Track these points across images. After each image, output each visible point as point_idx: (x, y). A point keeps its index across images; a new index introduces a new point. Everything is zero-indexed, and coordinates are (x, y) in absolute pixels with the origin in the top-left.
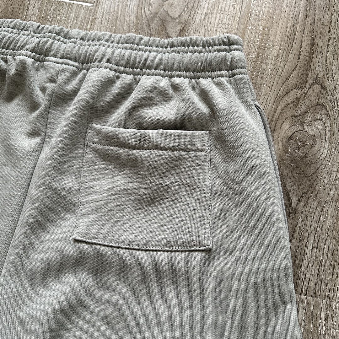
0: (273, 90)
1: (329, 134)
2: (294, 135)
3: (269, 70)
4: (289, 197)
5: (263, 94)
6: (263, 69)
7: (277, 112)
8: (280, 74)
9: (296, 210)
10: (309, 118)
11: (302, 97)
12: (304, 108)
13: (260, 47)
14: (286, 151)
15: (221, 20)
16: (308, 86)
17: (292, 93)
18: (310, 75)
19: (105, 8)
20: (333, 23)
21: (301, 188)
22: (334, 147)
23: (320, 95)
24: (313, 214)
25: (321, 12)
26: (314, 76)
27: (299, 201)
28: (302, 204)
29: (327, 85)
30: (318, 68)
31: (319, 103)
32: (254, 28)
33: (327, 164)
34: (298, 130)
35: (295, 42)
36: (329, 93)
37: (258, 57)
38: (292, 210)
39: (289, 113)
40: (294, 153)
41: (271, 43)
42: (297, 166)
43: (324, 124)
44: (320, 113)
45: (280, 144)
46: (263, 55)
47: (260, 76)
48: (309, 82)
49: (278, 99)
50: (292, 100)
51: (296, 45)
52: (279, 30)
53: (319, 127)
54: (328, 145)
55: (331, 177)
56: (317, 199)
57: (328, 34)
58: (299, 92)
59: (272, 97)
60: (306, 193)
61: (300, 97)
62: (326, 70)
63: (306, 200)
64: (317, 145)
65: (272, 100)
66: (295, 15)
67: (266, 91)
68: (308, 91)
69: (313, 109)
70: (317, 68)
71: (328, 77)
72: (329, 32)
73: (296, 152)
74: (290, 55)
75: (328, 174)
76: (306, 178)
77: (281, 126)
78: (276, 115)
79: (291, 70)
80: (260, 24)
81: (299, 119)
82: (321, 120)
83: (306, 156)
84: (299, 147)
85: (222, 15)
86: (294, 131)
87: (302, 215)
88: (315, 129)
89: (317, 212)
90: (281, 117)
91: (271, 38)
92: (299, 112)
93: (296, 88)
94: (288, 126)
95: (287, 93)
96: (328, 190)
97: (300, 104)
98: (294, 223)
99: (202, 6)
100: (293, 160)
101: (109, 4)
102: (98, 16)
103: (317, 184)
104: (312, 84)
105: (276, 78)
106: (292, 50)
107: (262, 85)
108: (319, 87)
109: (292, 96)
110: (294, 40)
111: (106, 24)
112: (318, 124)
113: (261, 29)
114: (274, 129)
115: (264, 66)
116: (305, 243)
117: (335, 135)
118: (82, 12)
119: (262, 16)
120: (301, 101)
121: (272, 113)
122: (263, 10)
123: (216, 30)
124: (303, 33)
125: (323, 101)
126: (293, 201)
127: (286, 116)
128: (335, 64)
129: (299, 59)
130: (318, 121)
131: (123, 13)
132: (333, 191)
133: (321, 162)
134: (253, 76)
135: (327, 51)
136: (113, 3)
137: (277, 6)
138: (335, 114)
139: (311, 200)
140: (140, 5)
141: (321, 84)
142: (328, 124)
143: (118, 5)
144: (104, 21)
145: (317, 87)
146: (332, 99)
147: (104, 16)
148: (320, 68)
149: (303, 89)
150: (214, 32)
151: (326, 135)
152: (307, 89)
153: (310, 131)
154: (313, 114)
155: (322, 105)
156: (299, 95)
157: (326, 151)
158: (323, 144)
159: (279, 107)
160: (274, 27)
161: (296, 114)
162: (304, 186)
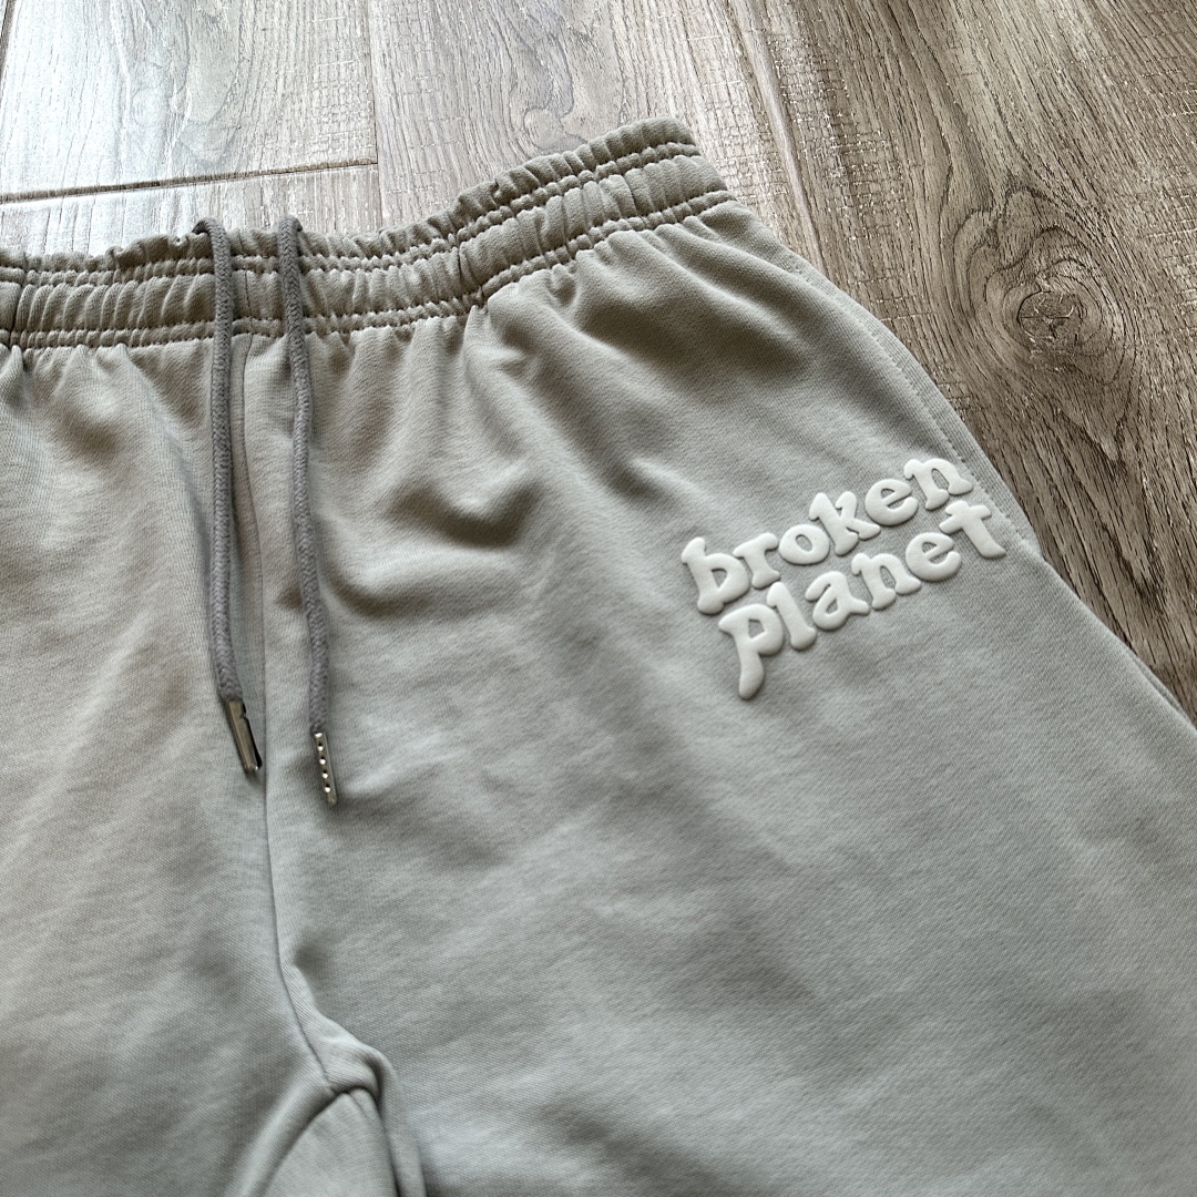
0: (923, 229)
1: (1104, 282)
2: (1025, 306)
3: (893, 192)
4: (1091, 441)
5: (903, 243)
6: (878, 193)
7: (958, 271)
8: (921, 194)
9: (1122, 463)
10: (1038, 262)
11: (1000, 225)
12: (1016, 246)
13: (843, 153)
14: (1028, 346)
15: (721, 121)
16: (1000, 201)
17: (970, 225)
18: (991, 177)
19: (414, 166)
20: (985, 67)
21: (1107, 412)
22: (1131, 305)
23: (1038, 212)
24: (1168, 460)
25: (948, 52)
26: (1002, 177)
27: (1118, 440)
28: (1129, 445)
29: (1042, 187)
30: (1002, 160)
31: (1044, 226)
32: (810, 119)
33: (1137, 343)
34: (1029, 293)
35: (919, 122)
36: (1057, 201)
37: (849, 172)
38: (1113, 467)
39: (988, 267)
40: (1048, 344)
41: (865, 138)
42: (1071, 369)
43: (1082, 265)
44: (1058, 245)
45: (1005, 334)
46: (859, 166)
47: (877, 208)
48: (999, 193)
49: (949, 242)
50: (979, 237)
51: (926, 128)
52: (870, 109)
53: (1074, 274)
54: (1115, 304)
55: (1163, 367)
56: (1157, 424)
57: (986, 90)
58: (986, 219)
59: (929, 244)
60: (1125, 418)
61: (996, 227)
62: (1023, 158)
63: (1135, 435)
64: (1091, 311)
65: (933, 249)
66: (890, 72)
67: (909, 235)
68: (1005, 210)
69: (1037, 242)
70: (1000, 160)
71: (1036, 172)
72: (986, 84)
73: (1050, 341)
74: (925, 151)
75: (1153, 364)
76: (1106, 388)
77: (984, 295)
78: (959, 277)
79: (942, 179)
80: (819, 108)
81: (1018, 271)
82: (1070, 259)
83: (1078, 342)
84: (1052, 329)
85: (719, 112)
86: (1020, 299)
87: (1144, 468)
88: (1067, 281)
89: (1175, 452)
90: (974, 280)
91: (862, 129)
92: (1008, 256)
93: (973, 211)
94: (1000, 293)
95: (960, 226)
96: (1170, 398)
97: (1003, 242)
98: (1135, 492)
99: (662, 106)
100: (1053, 359)
101: (420, 154)
103: (1139, 391)
104: (1008, 194)
105: (917, 203)
106: (921, 139)
107: (893, 227)
108: (1027, 196)
109: (973, 231)
110: (916, 120)
111: (430, 198)
112: (1066, 269)
113: (827, 116)
114: (972, 307)
115: (874, 187)
116: (1188, 528)
117: (1120, 280)
118: (354, 187)
119: (816, 91)
120: (1000, 235)
121: (947, 276)
122: (812, 79)
123: (722, 145)
124: (930, 102)
125: (1051, 221)
126: (1105, 448)
127: (986, 273)
128: (1035, 141)
129: (948, 152)
130: (1065, 264)
131: (464, 165)
132: (1185, 397)
133: (1120, 344)
134: (861, 214)
135: (1005, 122)
136: (428, 151)
137: (840, 63)
138: (1093, 238)
139: (1144, 431)
140: (503, 138)
141: (1028, 188)
142: (1090, 263)
143: (445, 152)
144: (422, 194)
145: (1021, 197)
146: (1068, 210)
147: (418, 183)
148: (1009, 159)
149: (991, 209)
150: (719, 149)
151: (1099, 286)
152: (1002, 206)
153: (1057, 287)
154: (1044, 252)
155: (1055, 228)
156: (990, 224)
157: (1118, 319)
158: (1104, 305)
159: (958, 259)
160: (856, 105)
161: (1005, 263)
162: (1112, 406)
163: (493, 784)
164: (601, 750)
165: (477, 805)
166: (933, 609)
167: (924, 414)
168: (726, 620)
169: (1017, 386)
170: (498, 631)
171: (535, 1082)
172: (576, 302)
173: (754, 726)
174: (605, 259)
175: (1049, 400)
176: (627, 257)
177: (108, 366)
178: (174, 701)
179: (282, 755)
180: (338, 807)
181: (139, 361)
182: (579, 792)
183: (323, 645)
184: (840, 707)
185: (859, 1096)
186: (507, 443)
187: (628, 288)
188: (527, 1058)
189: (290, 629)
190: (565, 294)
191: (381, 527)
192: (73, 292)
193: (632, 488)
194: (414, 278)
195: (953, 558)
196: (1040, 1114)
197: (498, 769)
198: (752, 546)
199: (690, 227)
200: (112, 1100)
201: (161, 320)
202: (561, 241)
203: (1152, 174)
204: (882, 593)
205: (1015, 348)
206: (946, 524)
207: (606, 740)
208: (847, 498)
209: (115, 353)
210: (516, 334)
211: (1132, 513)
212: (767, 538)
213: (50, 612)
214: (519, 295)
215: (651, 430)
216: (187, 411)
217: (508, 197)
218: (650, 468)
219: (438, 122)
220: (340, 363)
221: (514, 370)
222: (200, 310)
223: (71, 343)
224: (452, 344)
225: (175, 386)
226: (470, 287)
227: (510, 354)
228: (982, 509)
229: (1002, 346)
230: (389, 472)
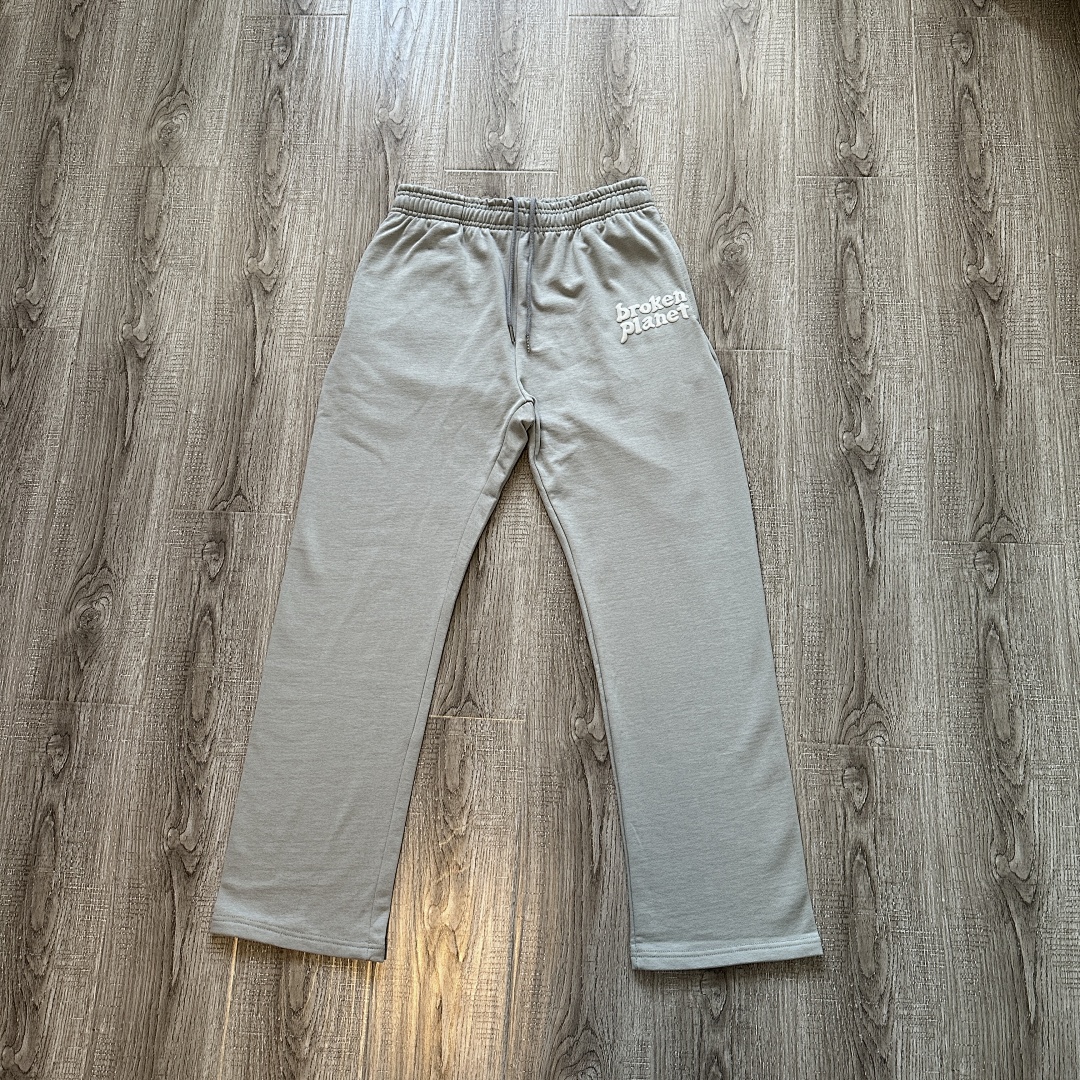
0: (708, 217)
2: (727, 247)
3: (704, 203)
4: (728, 291)
6: (700, 202)
7: (713, 233)
8: (712, 205)
9: (734, 298)
10: (737, 233)
12: (732, 226)
13: (694, 186)
14: (723, 260)
16: (734, 210)
18: (735, 201)
21: (736, 282)
22: (757, 251)
23: (743, 215)
24: (746, 298)
26: (738, 201)
27: (736, 291)
28: (738, 293)
29: (748, 207)
30: (740, 195)
31: (744, 221)
33: (753, 263)
34: (730, 243)
36: (751, 212)
37: (694, 194)
38: (731, 299)
39: (722, 233)
40: (729, 260)
41: (702, 181)
42: (732, 268)
43: (749, 236)
44: (745, 228)
45: (718, 255)
46: (697, 192)
47: (698, 208)
48: (735, 207)
49: (713, 224)
50: (723, 222)
51: (722, 179)
52: (707, 170)
53: (745, 238)
54: (752, 250)
55: (757, 271)
56: (748, 288)
57: (745, 168)
58: (728, 216)
59: (708, 223)
60: (740, 285)
61: (729, 219)
62: (747, 195)
63: (740, 290)
64: (745, 252)
65: (709, 225)
67: (703, 219)
68: (734, 214)
69: (739, 226)
71: (748, 201)
72: (746, 165)
74: (718, 189)
75: (755, 270)
76: (739, 276)
77: (717, 242)
78: (713, 235)
79: (720, 201)
80: (692, 169)
81: (730, 235)
82: (746, 233)
83: (737, 261)
84: (732, 255)
85: (661, 166)
86: (727, 244)
87: (739, 300)
88: (742, 241)
89: (749, 295)
90: (716, 236)
91: (703, 177)
92: (729, 230)
93: (725, 213)
94: (722, 242)
95: (719, 218)
96: (755, 280)
97: (729, 224)
98: (734, 306)
99: (645, 161)
100: (728, 265)
102: (564, 181)
103: (747, 277)
104: (737, 209)
105: (710, 208)
106: (719, 185)
107: (700, 215)
109: (723, 219)
110: (720, 176)
111: (571, 186)
112: (744, 236)
113: (693, 172)
114: (713, 245)
115: (699, 200)
117: (757, 242)
118: (551, 180)
119: (693, 161)
120: (729, 222)
121: (709, 234)
124: (726, 171)
125: (746, 219)
126: (731, 293)
127: (721, 235)
128: (753, 189)
129: (725, 191)
131: (583, 176)
133: (748, 263)
134: (692, 210)
135: (746, 181)
137: (704, 151)
138: (756, 227)
139: (743, 290)
140: (596, 167)
141: (744, 207)
142: (751, 235)
145: (741, 209)
146: (753, 216)
148: (742, 195)
149: (730, 213)
151: (751, 243)
152: (734, 212)
153: (739, 242)
154: (740, 230)
155: (746, 222)
157: (751, 255)
158: (749, 250)
159: (714, 229)
160: (704, 168)
161: (727, 232)
162: (738, 281)
163: (563, 354)
164: (587, 351)
165: (559, 357)
166: (670, 329)
167: (682, 279)
168: (622, 325)
169: (716, 272)
170: (569, 319)
171: (563, 410)
172: (604, 233)
173: (623, 350)
174: (613, 222)
175: (722, 277)
176: (619, 222)
177: (485, 235)
178: (498, 324)
179: (519, 340)
180: (529, 352)
181: (492, 234)
182: (580, 358)
183: (530, 316)
184: (643, 349)
185: (622, 422)
186: (579, 272)
187: (618, 232)
188: (561, 406)
189: (524, 312)
190: (601, 230)
191: (546, 288)
192: (477, 211)
193: (608, 287)
194: (563, 219)
195: (677, 317)
196: (657, 431)
197: (564, 351)
198: (633, 308)
199: (639, 213)
200: (484, 399)
201: (499, 223)
202: (603, 214)
203: (784, 207)
204: (659, 324)
205: (719, 260)
206: (678, 309)
207: (589, 348)
208: (659, 298)
209: (487, 231)
210: (586, 240)
211: (730, 312)
212: (637, 306)
213: (470, 298)
214: (589, 229)
215: (615, 272)
216: (503, 250)
217: (591, 199)
218: (613, 282)
219: (578, 157)
220: (541, 241)
221: (584, 250)
222: (509, 222)
223: (475, 226)
224: (570, 239)
225: (500, 243)
226: (577, 223)
227: (584, 245)
228: (687, 306)
229: (716, 259)
230: (549, 275)
